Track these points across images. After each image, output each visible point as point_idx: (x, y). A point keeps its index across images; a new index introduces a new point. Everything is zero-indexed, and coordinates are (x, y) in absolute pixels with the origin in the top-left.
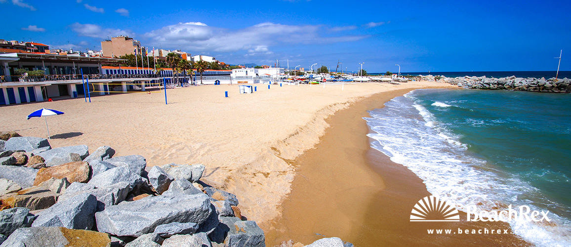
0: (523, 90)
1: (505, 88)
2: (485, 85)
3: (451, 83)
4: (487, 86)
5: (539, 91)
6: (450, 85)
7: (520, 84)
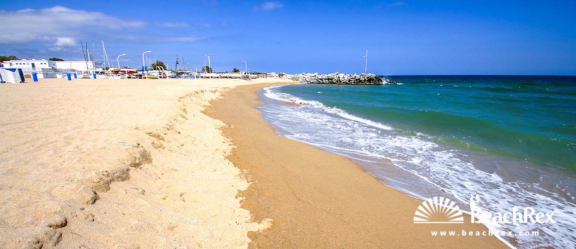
0: (347, 84)
1: (333, 83)
2: (319, 80)
3: (293, 79)
4: (321, 81)
5: (357, 84)
6: (292, 81)
7: (343, 79)
